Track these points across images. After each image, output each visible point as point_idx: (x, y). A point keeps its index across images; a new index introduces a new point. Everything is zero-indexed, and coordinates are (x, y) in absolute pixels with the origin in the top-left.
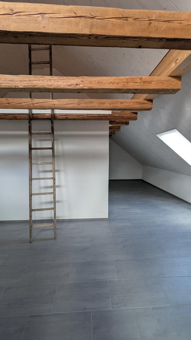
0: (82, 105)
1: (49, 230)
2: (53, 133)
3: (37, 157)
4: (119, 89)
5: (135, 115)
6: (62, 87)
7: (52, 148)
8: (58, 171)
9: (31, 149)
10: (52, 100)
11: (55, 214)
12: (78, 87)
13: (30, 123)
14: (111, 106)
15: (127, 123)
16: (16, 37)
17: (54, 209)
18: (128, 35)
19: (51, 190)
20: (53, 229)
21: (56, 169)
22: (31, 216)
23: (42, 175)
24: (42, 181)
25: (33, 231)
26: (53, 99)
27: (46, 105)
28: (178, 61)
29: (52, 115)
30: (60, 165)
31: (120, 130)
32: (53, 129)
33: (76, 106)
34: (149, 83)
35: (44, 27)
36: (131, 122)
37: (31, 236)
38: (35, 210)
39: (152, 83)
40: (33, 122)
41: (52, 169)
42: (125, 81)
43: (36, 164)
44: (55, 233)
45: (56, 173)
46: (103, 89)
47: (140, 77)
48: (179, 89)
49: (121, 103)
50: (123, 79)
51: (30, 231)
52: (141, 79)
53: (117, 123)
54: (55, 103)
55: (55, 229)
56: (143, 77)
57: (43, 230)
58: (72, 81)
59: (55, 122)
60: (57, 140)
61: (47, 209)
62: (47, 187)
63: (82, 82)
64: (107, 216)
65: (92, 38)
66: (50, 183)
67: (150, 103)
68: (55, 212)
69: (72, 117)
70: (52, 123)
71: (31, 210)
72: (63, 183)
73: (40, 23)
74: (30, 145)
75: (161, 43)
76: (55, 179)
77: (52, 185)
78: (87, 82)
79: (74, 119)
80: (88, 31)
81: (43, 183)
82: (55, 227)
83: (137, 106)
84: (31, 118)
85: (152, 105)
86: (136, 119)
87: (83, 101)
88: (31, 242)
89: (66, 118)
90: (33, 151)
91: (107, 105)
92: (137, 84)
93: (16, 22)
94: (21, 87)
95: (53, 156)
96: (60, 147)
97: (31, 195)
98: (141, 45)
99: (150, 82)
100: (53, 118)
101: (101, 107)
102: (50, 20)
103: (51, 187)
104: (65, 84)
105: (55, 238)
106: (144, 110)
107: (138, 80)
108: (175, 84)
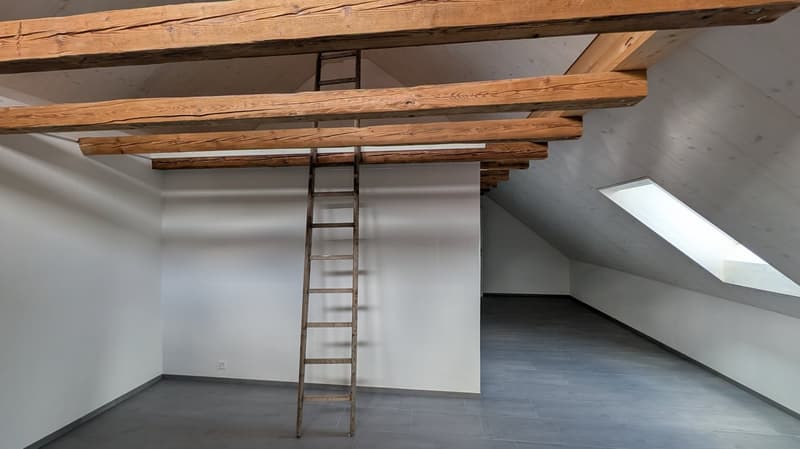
0: (419, 136)
1: (339, 410)
2: (358, 192)
3: (322, 242)
4: (497, 106)
5: (542, 148)
6: (378, 109)
7: (354, 225)
8: (364, 273)
9: (310, 225)
10: (358, 129)
11: (354, 374)
12: (410, 107)
13: (311, 173)
14: (484, 135)
15: (525, 165)
16: (300, 46)
17: (352, 361)
18: (509, 20)
19: (347, 317)
20: (347, 410)
21: (360, 268)
22: (301, 376)
23: (330, 283)
24: (328, 295)
25: (305, 409)
26: (359, 127)
27: (345, 139)
28: (632, 42)
29: (356, 157)
30: (368, 259)
31: (508, 179)
32: (356, 185)
33: (407, 138)
34: (567, 89)
35: (348, 26)
36: (532, 163)
37: (299, 422)
38: (311, 361)
39: (575, 87)
40: (318, 171)
41: (351, 268)
42: (510, 88)
43: (319, 258)
44: (353, 420)
45: (360, 278)
46: (463, 107)
47: (545, 77)
48: (644, 97)
49: (507, 127)
50: (506, 85)
51: (299, 409)
52: (548, 81)
53: (500, 165)
54: (362, 134)
55: (352, 410)
56: (551, 77)
57: (327, 410)
58: (399, 96)
59: (361, 168)
60: (364, 206)
61: (337, 361)
62: (339, 309)
63: (419, 96)
64: (476, 389)
65: (436, 34)
66: (346, 300)
67: (576, 124)
68: (354, 368)
69: (397, 158)
70: (356, 172)
71: (304, 361)
72: (374, 301)
73: (341, 20)
74: (310, 219)
75: (580, 27)
76: (357, 293)
77: (350, 304)
78: (428, 96)
79: (403, 162)
80: (429, 23)
81: (331, 300)
82: (353, 406)
83: (544, 132)
84: (315, 163)
85: (581, 129)
86: (545, 156)
87: (420, 127)
88: (298, 437)
89: (386, 161)
90: (315, 230)
91: (473, 133)
92: (538, 93)
93: (301, 25)
94: (301, 114)
95: (356, 241)
96: (369, 222)
97: (305, 326)
98: (536, 32)
99: (569, 87)
100: (358, 161)
101: (461, 138)
102: (360, 13)
103: (347, 309)
104: (383, 103)
105: (352, 434)
106: (563, 138)
107: (542, 85)
108: (634, 86)
